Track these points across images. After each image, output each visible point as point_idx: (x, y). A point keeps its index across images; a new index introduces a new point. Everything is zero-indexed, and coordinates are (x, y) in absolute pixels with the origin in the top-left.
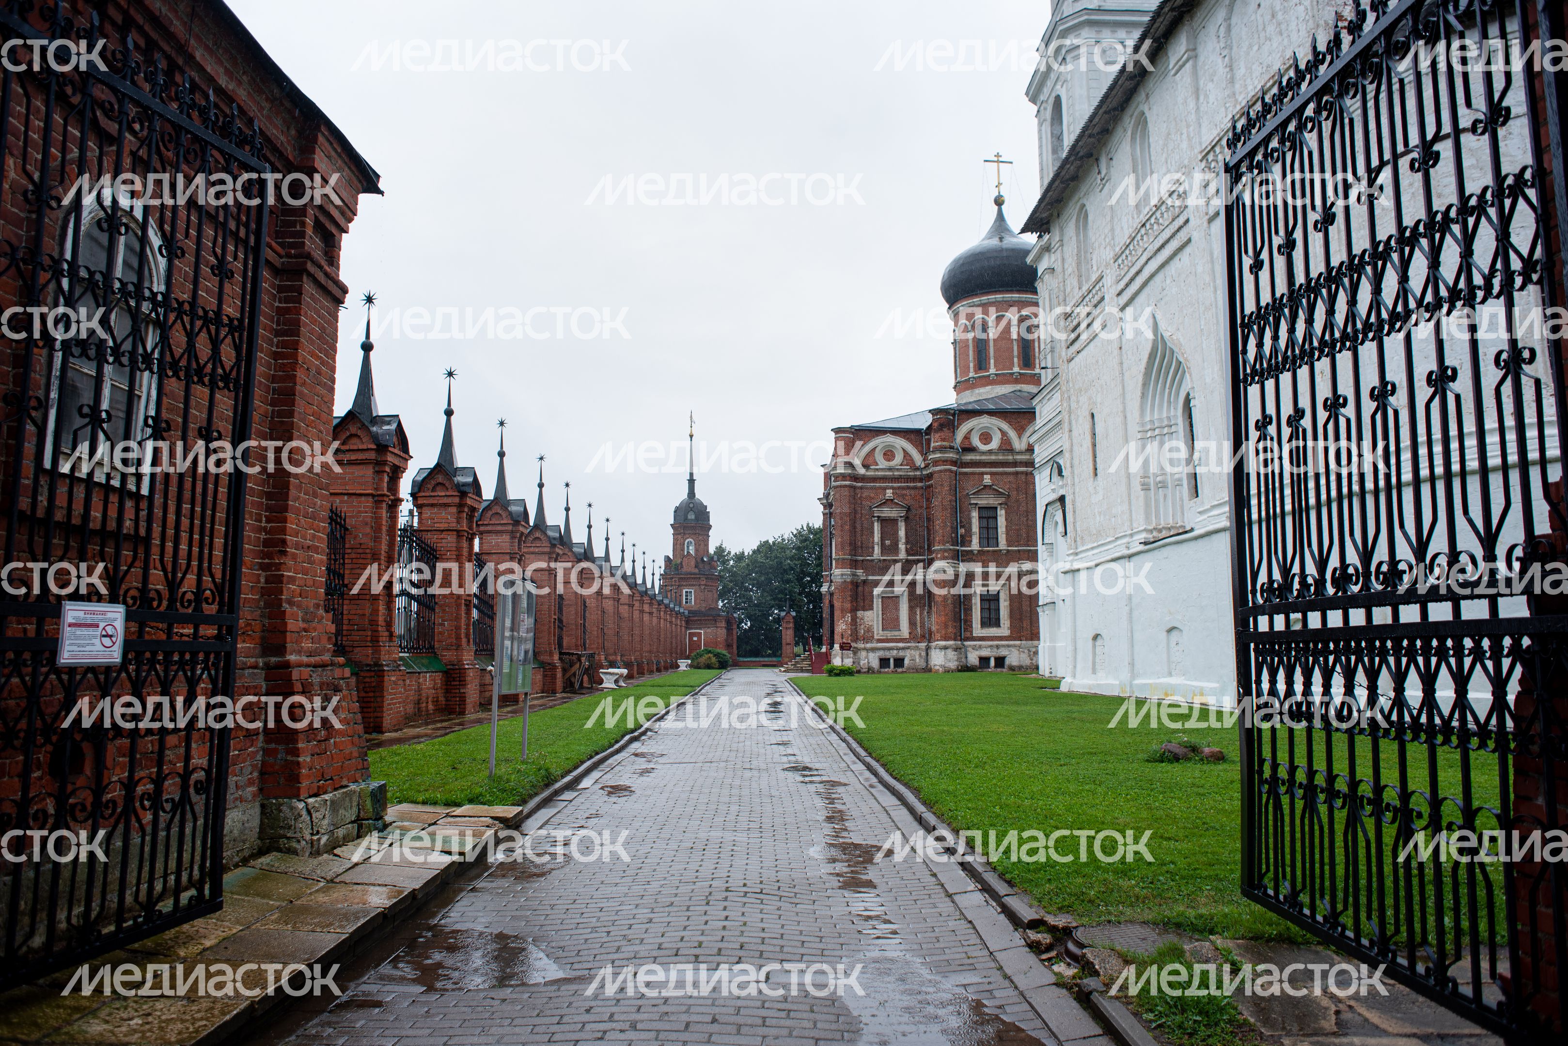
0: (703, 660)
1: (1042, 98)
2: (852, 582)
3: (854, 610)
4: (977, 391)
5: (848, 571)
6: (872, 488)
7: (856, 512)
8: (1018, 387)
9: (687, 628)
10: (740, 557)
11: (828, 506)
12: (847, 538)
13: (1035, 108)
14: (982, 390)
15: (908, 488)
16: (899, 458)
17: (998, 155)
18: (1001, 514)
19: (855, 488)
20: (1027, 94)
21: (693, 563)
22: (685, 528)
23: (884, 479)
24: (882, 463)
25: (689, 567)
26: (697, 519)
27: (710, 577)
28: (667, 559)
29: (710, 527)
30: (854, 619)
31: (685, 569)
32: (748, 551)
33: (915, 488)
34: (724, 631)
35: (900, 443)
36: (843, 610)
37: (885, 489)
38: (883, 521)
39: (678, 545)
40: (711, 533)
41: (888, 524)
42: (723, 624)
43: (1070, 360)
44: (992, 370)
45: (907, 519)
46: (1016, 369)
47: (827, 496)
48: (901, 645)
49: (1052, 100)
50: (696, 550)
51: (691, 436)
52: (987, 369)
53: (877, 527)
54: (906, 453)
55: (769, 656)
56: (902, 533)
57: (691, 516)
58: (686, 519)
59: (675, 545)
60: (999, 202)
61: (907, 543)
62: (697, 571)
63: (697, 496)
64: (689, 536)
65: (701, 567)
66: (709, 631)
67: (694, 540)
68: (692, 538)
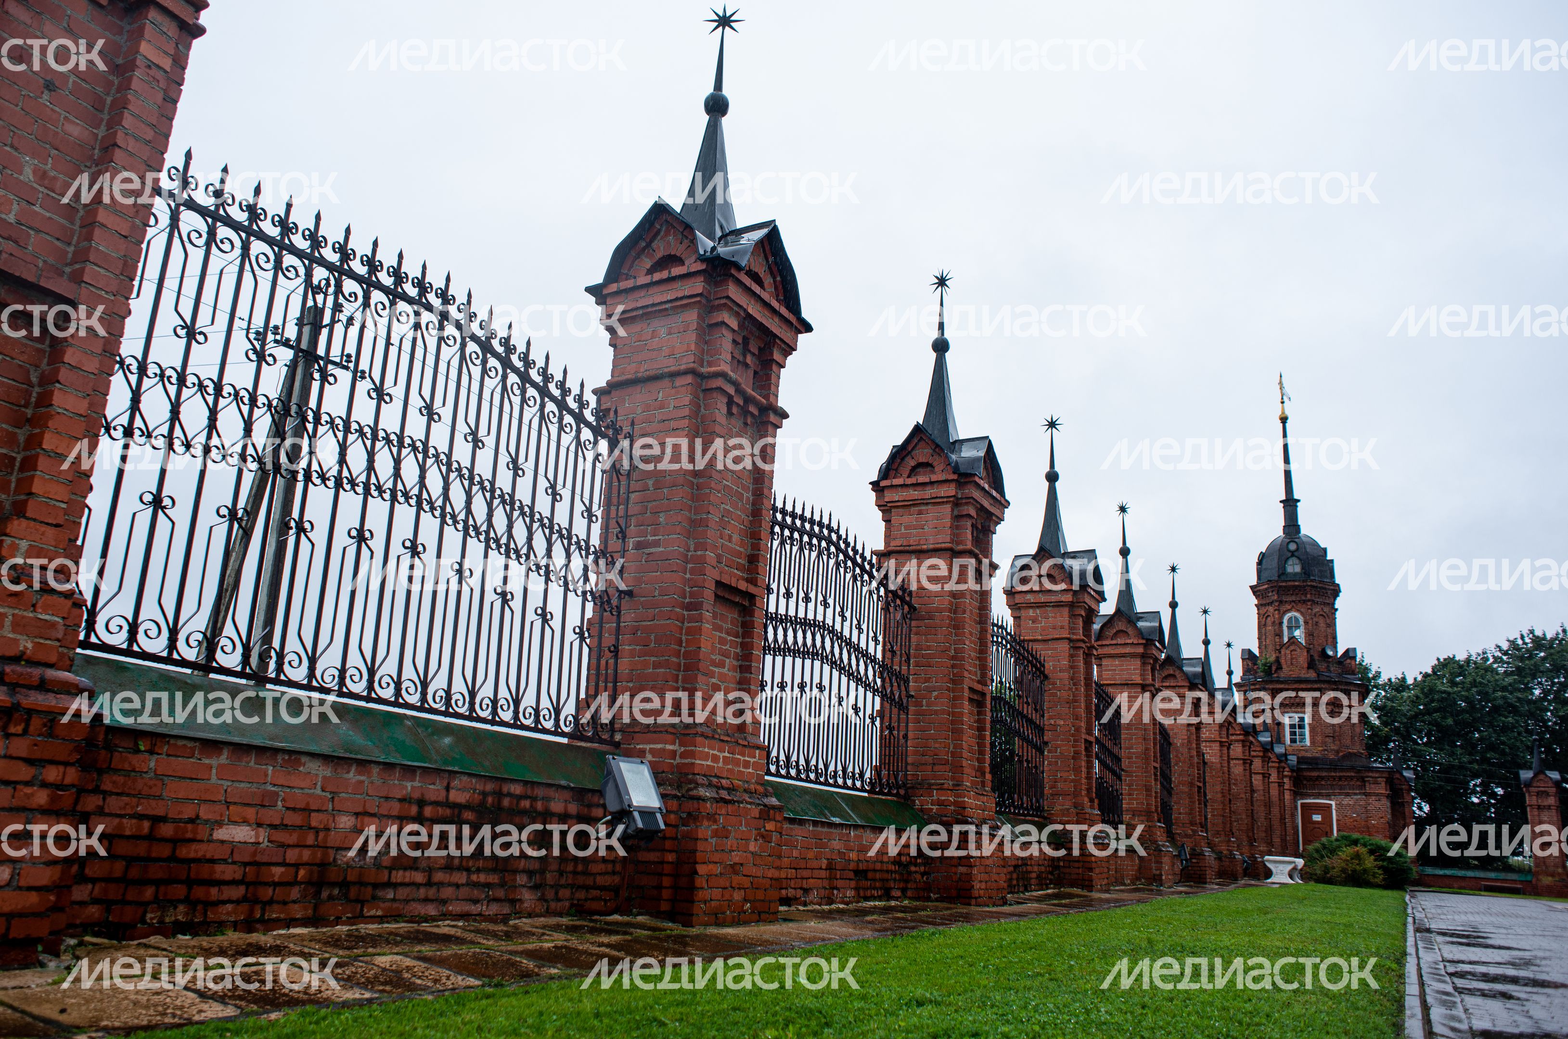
0: (1337, 865)
9: (1297, 793)
10: (1400, 686)
21: (1302, 659)
22: (1282, 591)
25: (1294, 665)
26: (1306, 572)
28: (1248, 657)
29: (1336, 591)
31: (1286, 671)
34: (1385, 804)
39: (1268, 627)
40: (1338, 603)
42: (1382, 789)
50: (1309, 634)
51: (1284, 420)
57: (1294, 567)
58: (1282, 573)
59: (1261, 626)
62: (1312, 675)
63: (1304, 531)
64: (1295, 605)
65: (1322, 666)
66: (1347, 801)
67: (1302, 614)
68: (1298, 611)
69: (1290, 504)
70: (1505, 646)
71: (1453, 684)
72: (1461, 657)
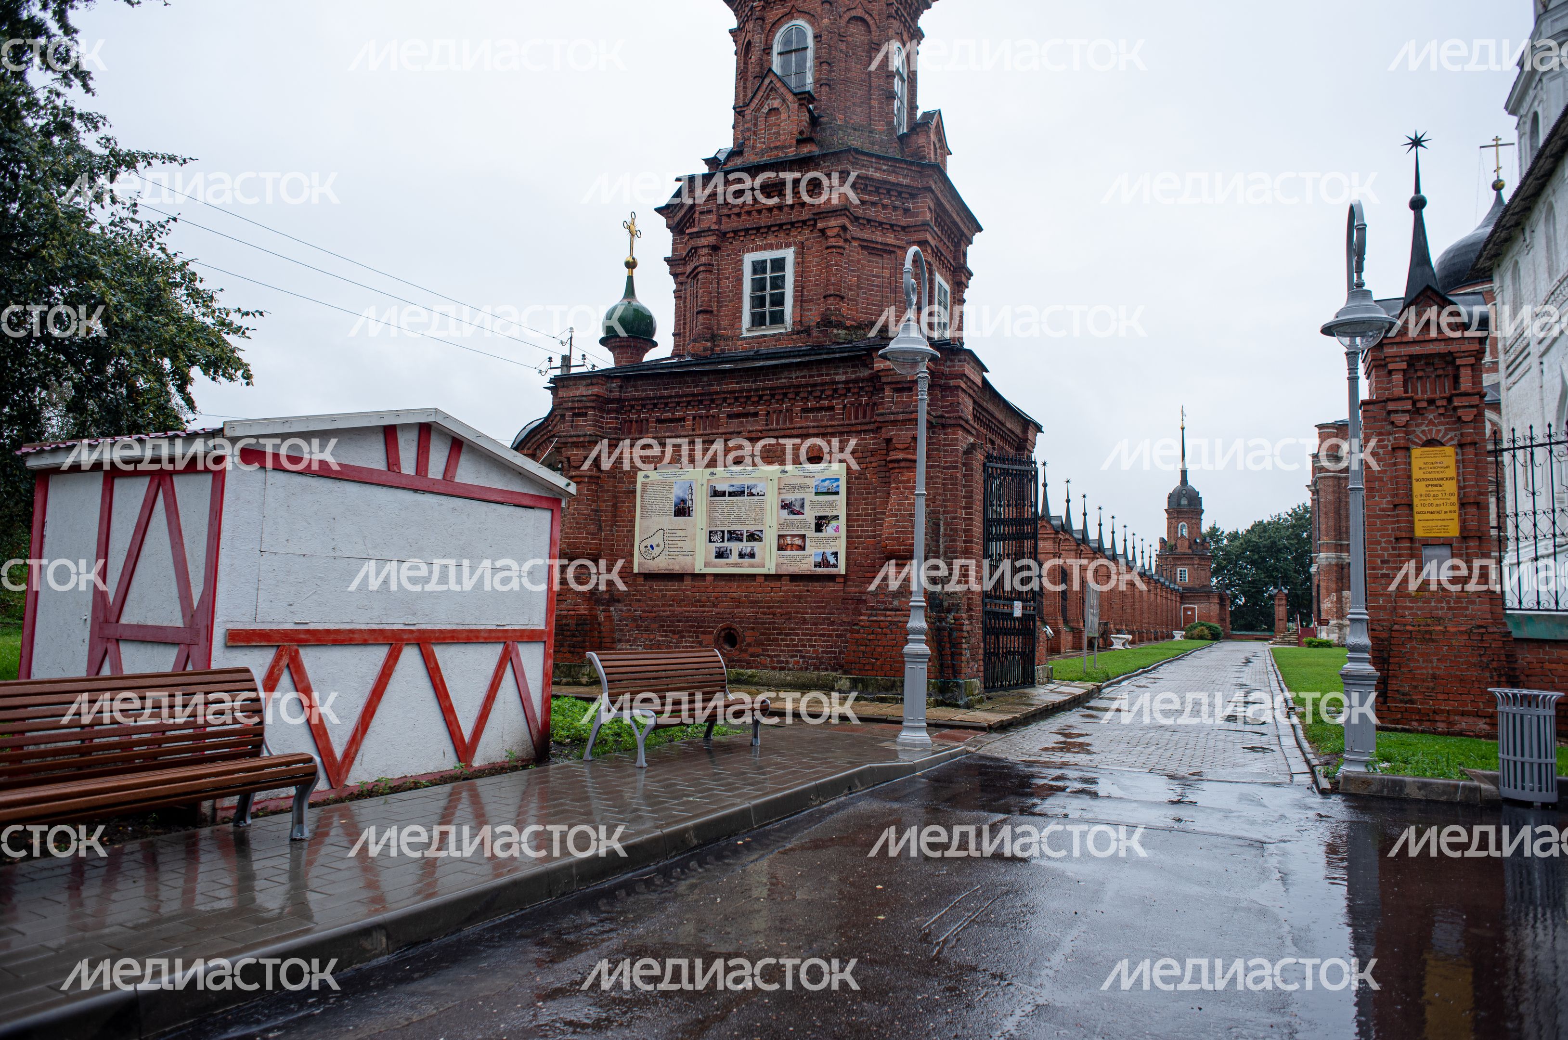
0: (1196, 632)
1: (1523, 111)
2: (1337, 565)
3: (1339, 590)
5: (1332, 554)
7: (1340, 501)
9: (1181, 603)
10: (1234, 536)
11: (1315, 492)
12: (1331, 525)
13: (1514, 120)
17: (1497, 139)
19: (1339, 478)
20: (1506, 108)
21: (1187, 544)
22: (1179, 512)
25: (1183, 548)
26: (1190, 504)
27: (1203, 558)
28: (1162, 541)
29: (1202, 512)
30: (1340, 599)
31: (1179, 550)
32: (1242, 530)
34: (1218, 606)
36: (1328, 590)
39: (1172, 528)
40: (1203, 517)
42: (1216, 600)
43: (1509, 389)
47: (1314, 483)
49: (1530, 115)
50: (1190, 533)
51: (1183, 429)
55: (1264, 630)
57: (1184, 502)
58: (1179, 504)
59: (1169, 527)
62: (1190, 551)
63: (1190, 483)
64: (1183, 519)
65: (1194, 547)
66: (1202, 605)
67: (1187, 522)
68: (1185, 521)
69: (1184, 470)
70: (1290, 512)
71: (1260, 537)
72: (1266, 519)
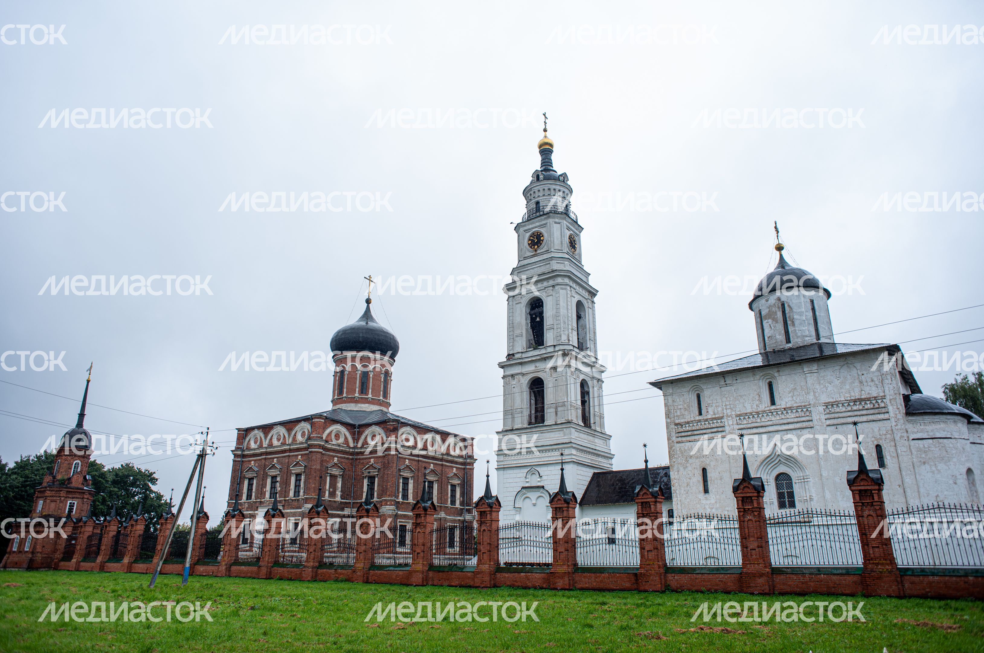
4: (359, 405)
6: (329, 455)
8: (382, 408)
14: (363, 405)
15: (344, 458)
16: (341, 440)
18: (411, 482)
23: (334, 451)
24: (334, 442)
25: (77, 483)
31: (74, 485)
33: (348, 459)
35: (343, 430)
37: (334, 456)
38: (332, 476)
41: (333, 477)
44: (370, 396)
45: (343, 476)
46: (381, 398)
48: (333, 555)
49: (530, 297)
52: (367, 394)
53: (328, 478)
54: (346, 438)
56: (339, 485)
60: (368, 301)
61: (341, 491)
67: (81, 462)
68: (80, 460)
69: (82, 415)
